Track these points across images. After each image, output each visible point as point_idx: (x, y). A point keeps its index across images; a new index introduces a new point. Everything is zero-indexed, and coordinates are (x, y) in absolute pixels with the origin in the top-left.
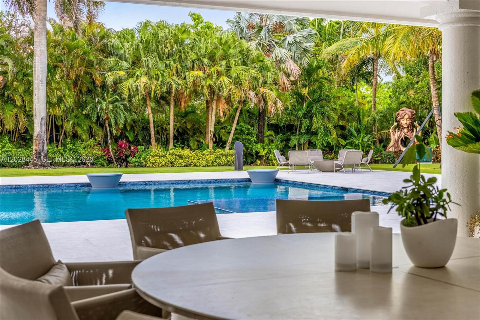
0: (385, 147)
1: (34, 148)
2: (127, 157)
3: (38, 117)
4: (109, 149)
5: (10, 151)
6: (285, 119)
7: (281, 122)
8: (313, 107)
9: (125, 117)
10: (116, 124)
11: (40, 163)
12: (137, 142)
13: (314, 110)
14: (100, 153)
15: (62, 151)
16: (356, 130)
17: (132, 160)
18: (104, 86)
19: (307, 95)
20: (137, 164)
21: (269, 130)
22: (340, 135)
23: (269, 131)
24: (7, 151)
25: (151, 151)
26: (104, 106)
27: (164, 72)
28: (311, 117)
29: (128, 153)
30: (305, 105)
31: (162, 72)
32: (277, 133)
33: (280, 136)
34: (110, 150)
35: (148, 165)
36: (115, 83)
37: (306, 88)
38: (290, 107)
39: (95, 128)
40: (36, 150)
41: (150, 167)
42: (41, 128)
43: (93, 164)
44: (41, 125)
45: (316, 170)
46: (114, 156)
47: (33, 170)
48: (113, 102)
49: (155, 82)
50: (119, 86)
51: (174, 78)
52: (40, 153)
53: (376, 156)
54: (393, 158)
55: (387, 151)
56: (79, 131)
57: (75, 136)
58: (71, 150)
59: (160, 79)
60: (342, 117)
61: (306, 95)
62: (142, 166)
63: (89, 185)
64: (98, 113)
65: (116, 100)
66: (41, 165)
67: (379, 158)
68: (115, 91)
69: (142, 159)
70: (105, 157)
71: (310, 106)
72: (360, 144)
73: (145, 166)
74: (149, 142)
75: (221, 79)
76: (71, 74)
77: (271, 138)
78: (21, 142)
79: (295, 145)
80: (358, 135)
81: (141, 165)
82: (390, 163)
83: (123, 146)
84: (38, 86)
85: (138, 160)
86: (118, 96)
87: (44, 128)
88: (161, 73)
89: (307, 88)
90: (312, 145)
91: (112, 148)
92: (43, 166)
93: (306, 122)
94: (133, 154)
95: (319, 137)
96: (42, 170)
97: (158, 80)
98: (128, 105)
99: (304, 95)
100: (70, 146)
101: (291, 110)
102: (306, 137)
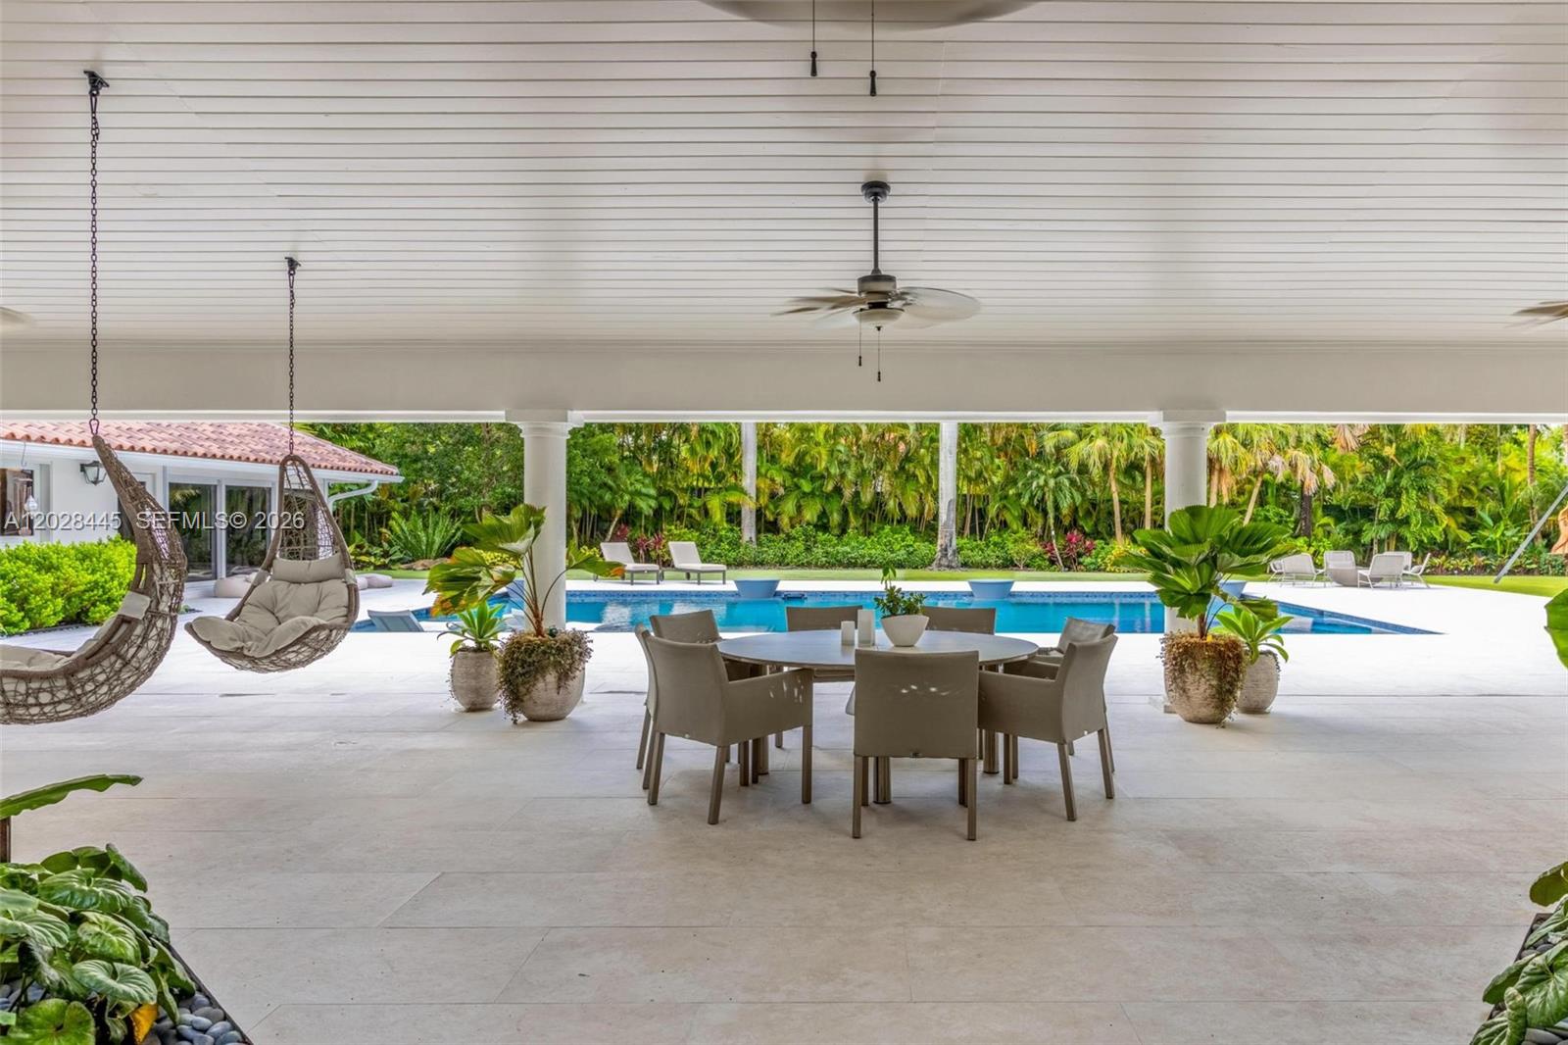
0: (1549, 546)
1: (939, 542)
2: (1080, 555)
3: (944, 500)
4: (1052, 545)
5: (911, 545)
6: (1353, 497)
7: (1345, 503)
8: (1402, 477)
9: (1072, 498)
10: (1057, 508)
11: (946, 564)
12: (1096, 534)
13: (1404, 482)
14: (1037, 549)
15: (983, 547)
16: (1491, 516)
17: (1087, 560)
18: (1040, 455)
19: (1394, 458)
20: (1092, 567)
21: (1324, 516)
22: (1463, 524)
23: (1326, 518)
24: (908, 546)
25: (1113, 548)
26: (1042, 482)
27: (1132, 429)
28: (1399, 495)
29: (1081, 550)
30: (1389, 473)
31: (1129, 430)
32: (1338, 520)
33: (1343, 525)
34: (1055, 545)
35: (1108, 569)
36: (1058, 449)
37: (1391, 446)
38: (1361, 477)
39: (1032, 512)
40: (941, 545)
41: (1110, 571)
42: (948, 515)
43: (1027, 566)
44: (949, 510)
45: (1334, 584)
46: (1061, 554)
47: (935, 573)
48: (1056, 476)
49: (1119, 444)
50: (1065, 451)
51: (1149, 438)
52: (946, 550)
53: (1528, 562)
54: (1563, 566)
55: (1552, 553)
56: (1008, 517)
57: (1005, 525)
58: (995, 544)
59: (1125, 441)
60: (1466, 492)
61: (1392, 457)
62: (1100, 571)
63: (971, 595)
64: (1032, 492)
65: (1060, 473)
66: (948, 566)
67: (1534, 566)
68: (1058, 460)
69: (1099, 560)
70: (1046, 557)
71: (1398, 475)
72: (1498, 542)
73: (1104, 570)
74: (1112, 534)
75: (1221, 439)
76: (996, 436)
77: (1328, 528)
78: (930, 532)
79: (1372, 540)
80: (1495, 524)
81: (1098, 569)
82: (1556, 575)
83: (1074, 540)
84: (946, 457)
85: (1094, 561)
86: (1063, 466)
87: (953, 515)
88: (1127, 432)
89: (1394, 445)
90: (1401, 543)
91: (1057, 546)
92: (950, 567)
93: (1390, 502)
94: (1088, 550)
95: (1413, 528)
96: (948, 573)
97: (1122, 442)
98: (1078, 479)
99: (1388, 457)
100: (995, 538)
101: (1362, 484)
102: (1390, 527)
